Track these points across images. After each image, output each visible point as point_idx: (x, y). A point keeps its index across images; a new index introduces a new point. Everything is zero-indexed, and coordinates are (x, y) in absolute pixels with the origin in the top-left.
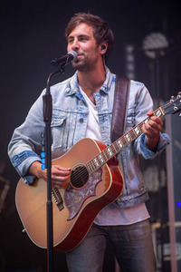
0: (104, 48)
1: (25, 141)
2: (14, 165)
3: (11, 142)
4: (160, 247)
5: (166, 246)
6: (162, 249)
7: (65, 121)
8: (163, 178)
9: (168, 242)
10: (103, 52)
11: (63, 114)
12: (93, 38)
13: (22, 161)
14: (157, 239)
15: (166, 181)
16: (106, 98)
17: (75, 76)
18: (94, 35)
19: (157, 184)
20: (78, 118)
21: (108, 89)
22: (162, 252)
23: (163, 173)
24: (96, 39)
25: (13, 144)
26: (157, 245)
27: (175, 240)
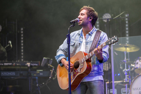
0: (91, 19)
1: (62, 50)
2: (56, 59)
3: (58, 50)
4: (109, 90)
5: (111, 90)
6: (110, 91)
7: (74, 44)
8: (110, 66)
9: (112, 88)
10: (90, 20)
11: (74, 41)
12: (86, 15)
13: (59, 58)
14: (108, 87)
15: (111, 67)
16: (90, 36)
17: (82, 29)
18: (87, 13)
19: (108, 68)
20: (79, 43)
21: (92, 33)
22: (110, 92)
23: (110, 64)
24: (88, 15)
25: (58, 51)
26: (108, 90)
27: (114, 88)
